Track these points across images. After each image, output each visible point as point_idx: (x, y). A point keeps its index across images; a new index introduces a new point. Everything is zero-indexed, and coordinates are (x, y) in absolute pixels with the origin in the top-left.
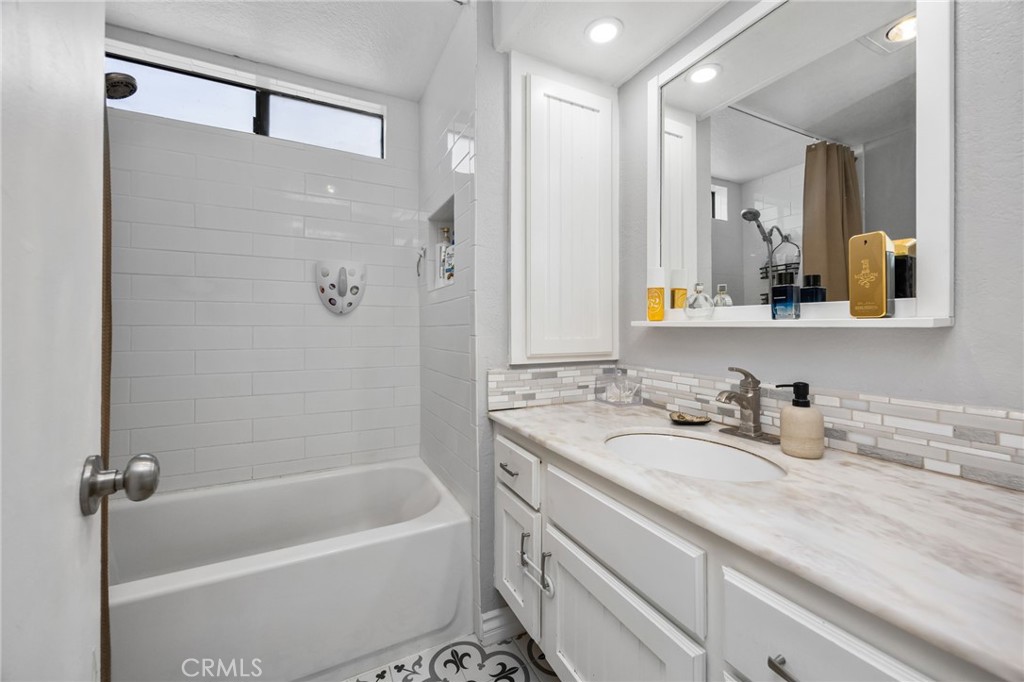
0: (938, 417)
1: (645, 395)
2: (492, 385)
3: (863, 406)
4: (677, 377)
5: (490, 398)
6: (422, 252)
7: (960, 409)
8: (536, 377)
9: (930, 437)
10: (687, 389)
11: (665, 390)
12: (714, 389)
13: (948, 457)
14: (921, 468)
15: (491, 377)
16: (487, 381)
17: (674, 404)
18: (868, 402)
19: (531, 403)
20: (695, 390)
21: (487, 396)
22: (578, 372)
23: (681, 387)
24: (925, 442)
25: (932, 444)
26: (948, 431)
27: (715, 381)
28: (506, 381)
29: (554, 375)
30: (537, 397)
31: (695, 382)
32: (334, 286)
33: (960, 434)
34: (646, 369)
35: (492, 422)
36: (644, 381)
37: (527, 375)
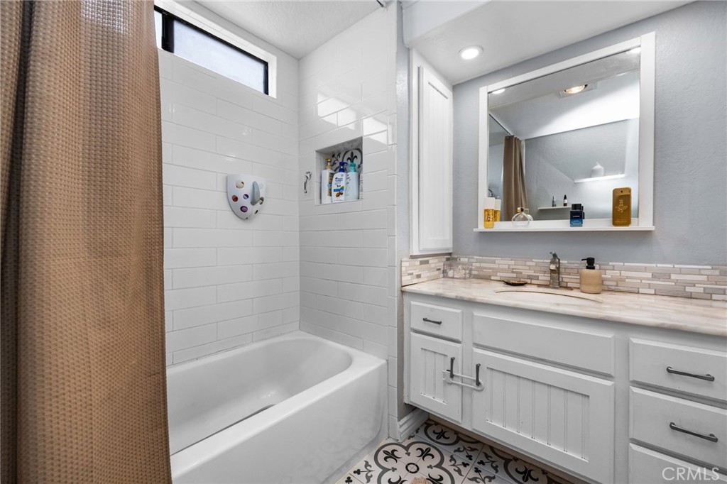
0: (645, 270)
1: (474, 272)
2: (403, 269)
3: (611, 268)
4: (499, 261)
5: (403, 277)
6: (308, 175)
7: (654, 265)
8: (422, 263)
9: (641, 279)
10: (507, 267)
11: (490, 269)
12: (525, 265)
13: (650, 286)
14: (638, 293)
15: (403, 264)
16: (401, 267)
17: (496, 276)
18: (614, 266)
19: (420, 280)
20: (511, 267)
21: (401, 276)
22: (436, 260)
23: (501, 266)
24: (639, 281)
25: (643, 281)
26: (650, 275)
27: (525, 261)
28: (409, 266)
29: (427, 262)
30: (422, 276)
31: (513, 262)
32: (247, 196)
33: (654, 277)
34: (475, 257)
35: (403, 292)
36: (474, 264)
37: (417, 262)
